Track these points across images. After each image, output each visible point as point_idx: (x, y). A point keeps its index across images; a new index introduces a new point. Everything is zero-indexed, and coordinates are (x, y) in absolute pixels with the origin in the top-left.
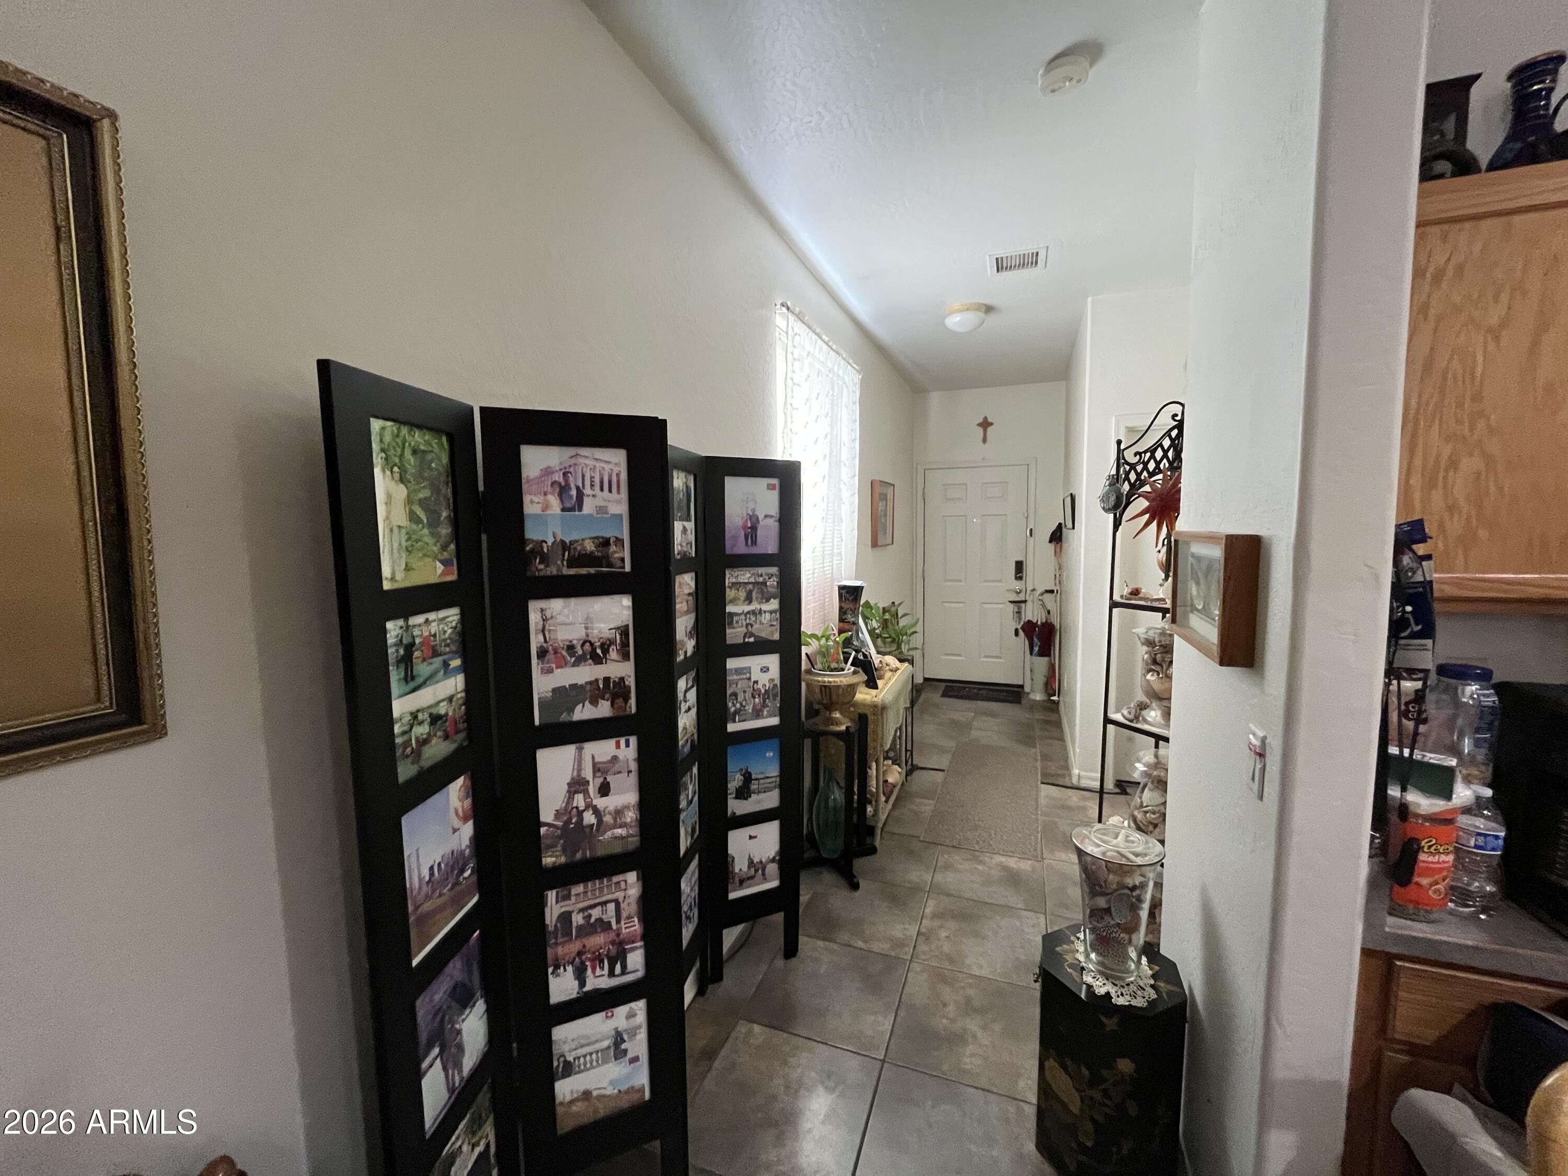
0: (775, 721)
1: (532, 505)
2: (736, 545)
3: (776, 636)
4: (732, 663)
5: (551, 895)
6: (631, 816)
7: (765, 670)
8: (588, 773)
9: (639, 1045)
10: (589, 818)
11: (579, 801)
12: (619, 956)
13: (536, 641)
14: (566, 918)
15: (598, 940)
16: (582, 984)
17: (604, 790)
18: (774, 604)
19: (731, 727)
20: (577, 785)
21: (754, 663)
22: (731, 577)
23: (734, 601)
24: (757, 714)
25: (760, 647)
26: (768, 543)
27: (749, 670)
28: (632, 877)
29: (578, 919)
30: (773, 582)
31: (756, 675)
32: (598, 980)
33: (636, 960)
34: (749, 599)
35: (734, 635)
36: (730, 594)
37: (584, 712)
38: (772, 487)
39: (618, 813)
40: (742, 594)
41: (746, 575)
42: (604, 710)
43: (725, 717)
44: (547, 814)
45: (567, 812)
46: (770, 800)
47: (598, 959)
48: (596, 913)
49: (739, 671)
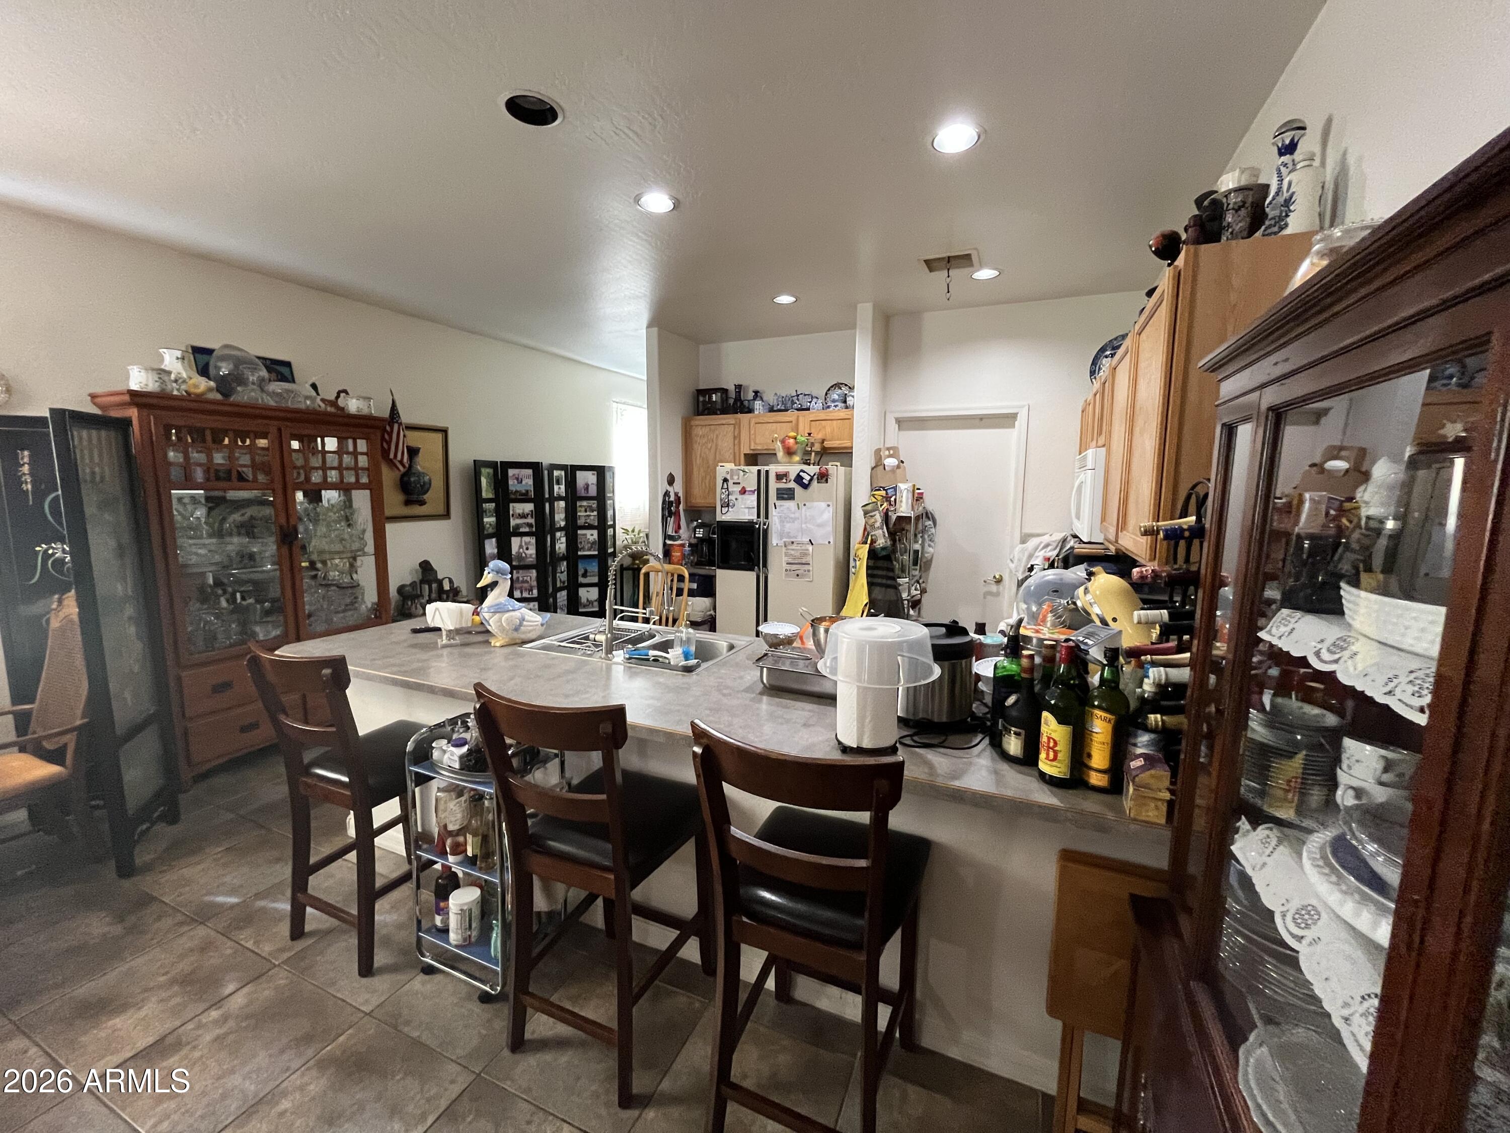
0: (596, 553)
1: (511, 482)
2: (581, 493)
3: (596, 524)
4: (579, 532)
6: (534, 556)
7: (591, 535)
8: (523, 544)
11: (521, 550)
12: (531, 590)
13: (511, 512)
15: (526, 585)
17: (527, 549)
18: (595, 513)
19: (579, 553)
20: (521, 547)
21: (588, 532)
22: (578, 504)
23: (580, 511)
24: (589, 550)
25: (590, 527)
26: (593, 491)
27: (585, 535)
28: (534, 571)
30: (595, 506)
34: (586, 511)
35: (581, 522)
37: (522, 530)
39: (531, 555)
40: (583, 509)
41: (585, 503)
42: (527, 530)
43: (577, 549)
44: (514, 552)
45: (518, 553)
46: (595, 580)
47: (526, 590)
49: (582, 535)
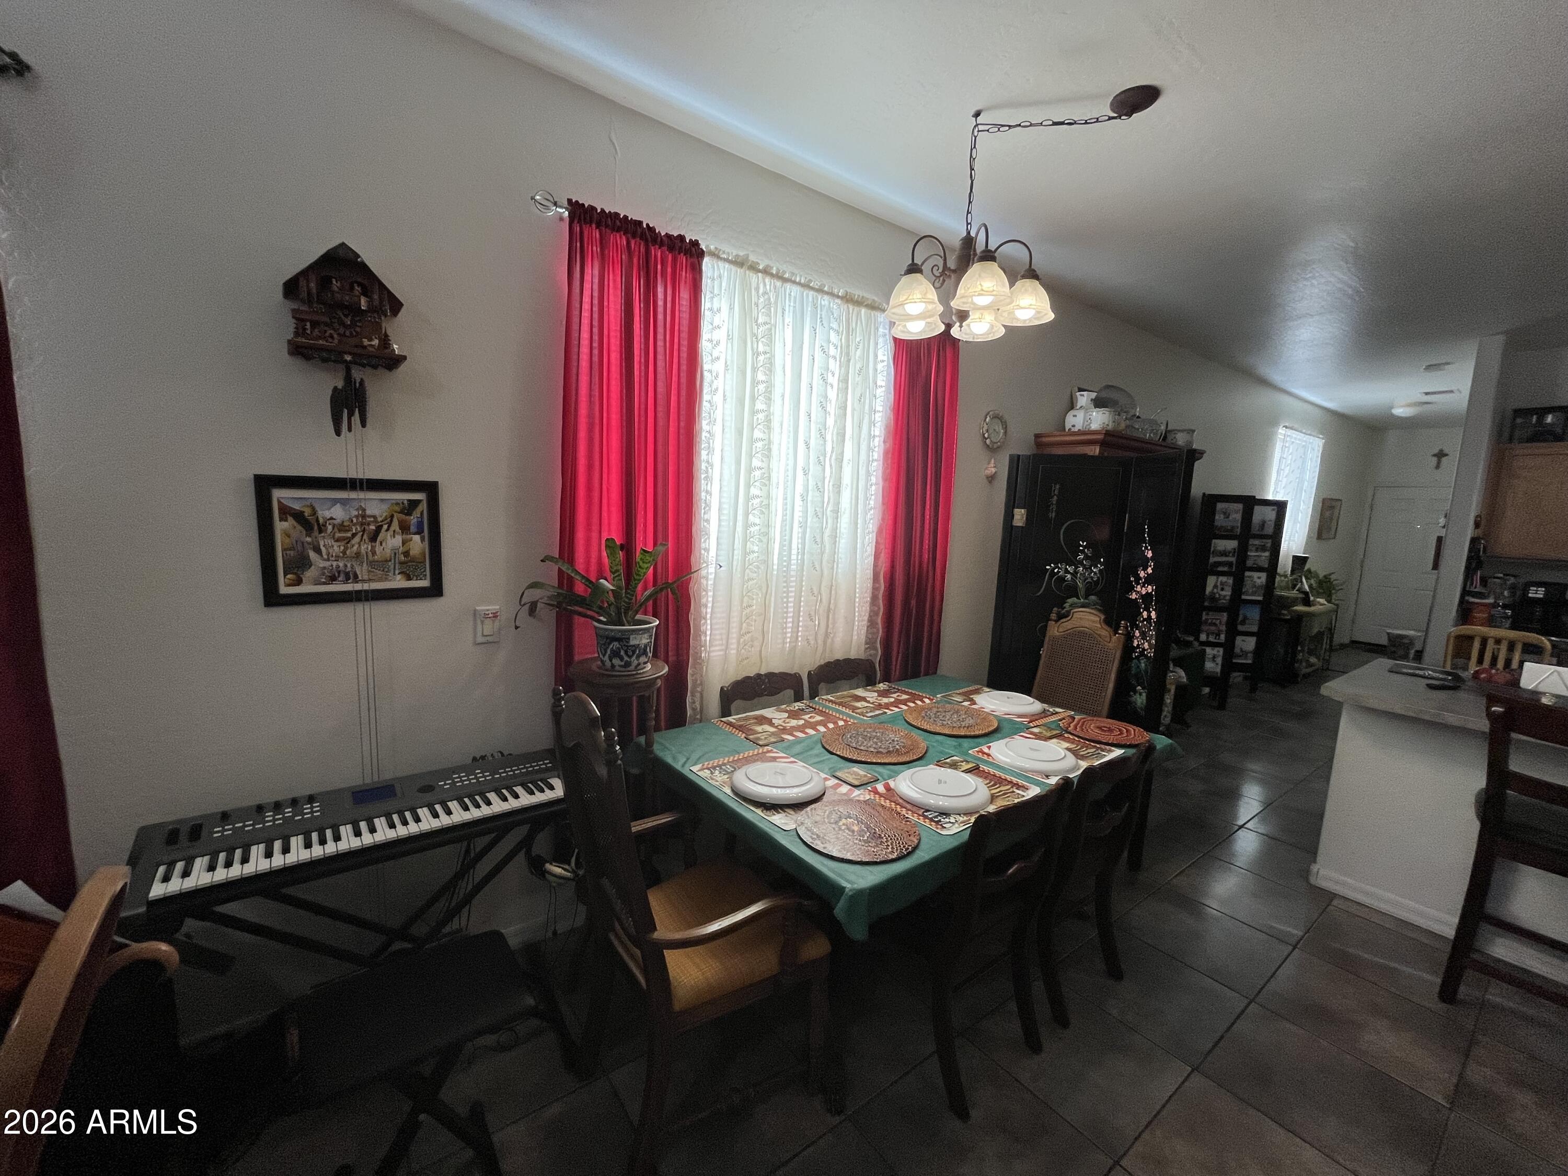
0: (1260, 598)
1: (1217, 517)
2: (1255, 529)
3: (1266, 566)
4: (1247, 574)
5: (1204, 613)
6: (1228, 598)
7: (1259, 578)
8: (1219, 584)
9: (1219, 660)
10: (1217, 596)
11: (1215, 590)
12: (1218, 635)
13: (1212, 549)
14: (1207, 620)
15: (1213, 628)
16: (1208, 638)
17: (1222, 589)
18: (1267, 554)
19: (1244, 597)
20: (1215, 586)
21: (1256, 575)
22: (1252, 542)
23: (1251, 551)
24: (1253, 594)
25: (1260, 569)
26: (1269, 530)
27: (1254, 577)
28: (1225, 614)
29: (1210, 621)
30: (1269, 545)
31: (1256, 579)
32: (1212, 639)
33: (1223, 637)
34: (1257, 550)
35: (1249, 563)
36: (1250, 547)
37: (1220, 569)
38: (1273, 510)
39: (1225, 596)
40: (1254, 549)
41: (1258, 542)
42: (1226, 569)
43: (1241, 593)
44: (1207, 592)
45: (1212, 593)
46: (1255, 629)
48: (1214, 621)
49: (1249, 577)
